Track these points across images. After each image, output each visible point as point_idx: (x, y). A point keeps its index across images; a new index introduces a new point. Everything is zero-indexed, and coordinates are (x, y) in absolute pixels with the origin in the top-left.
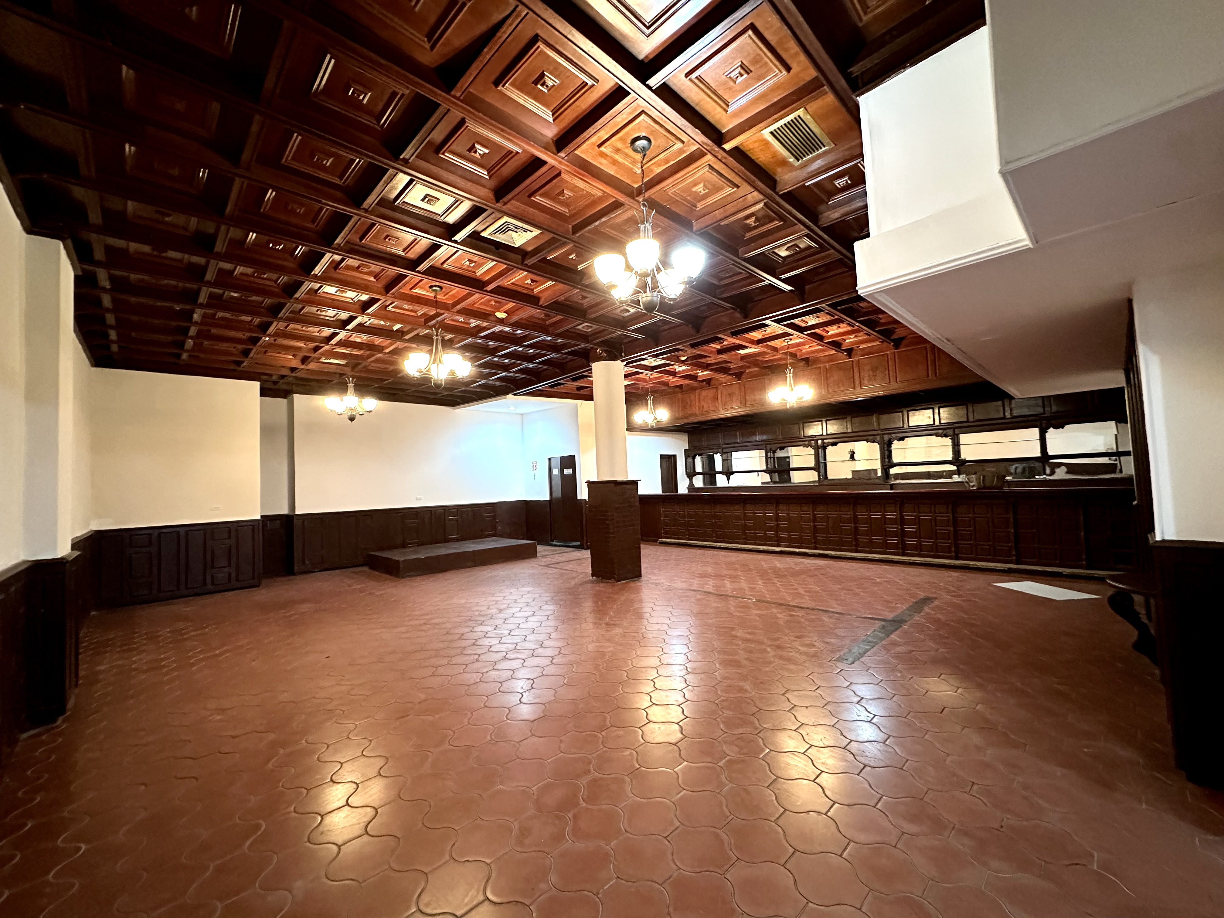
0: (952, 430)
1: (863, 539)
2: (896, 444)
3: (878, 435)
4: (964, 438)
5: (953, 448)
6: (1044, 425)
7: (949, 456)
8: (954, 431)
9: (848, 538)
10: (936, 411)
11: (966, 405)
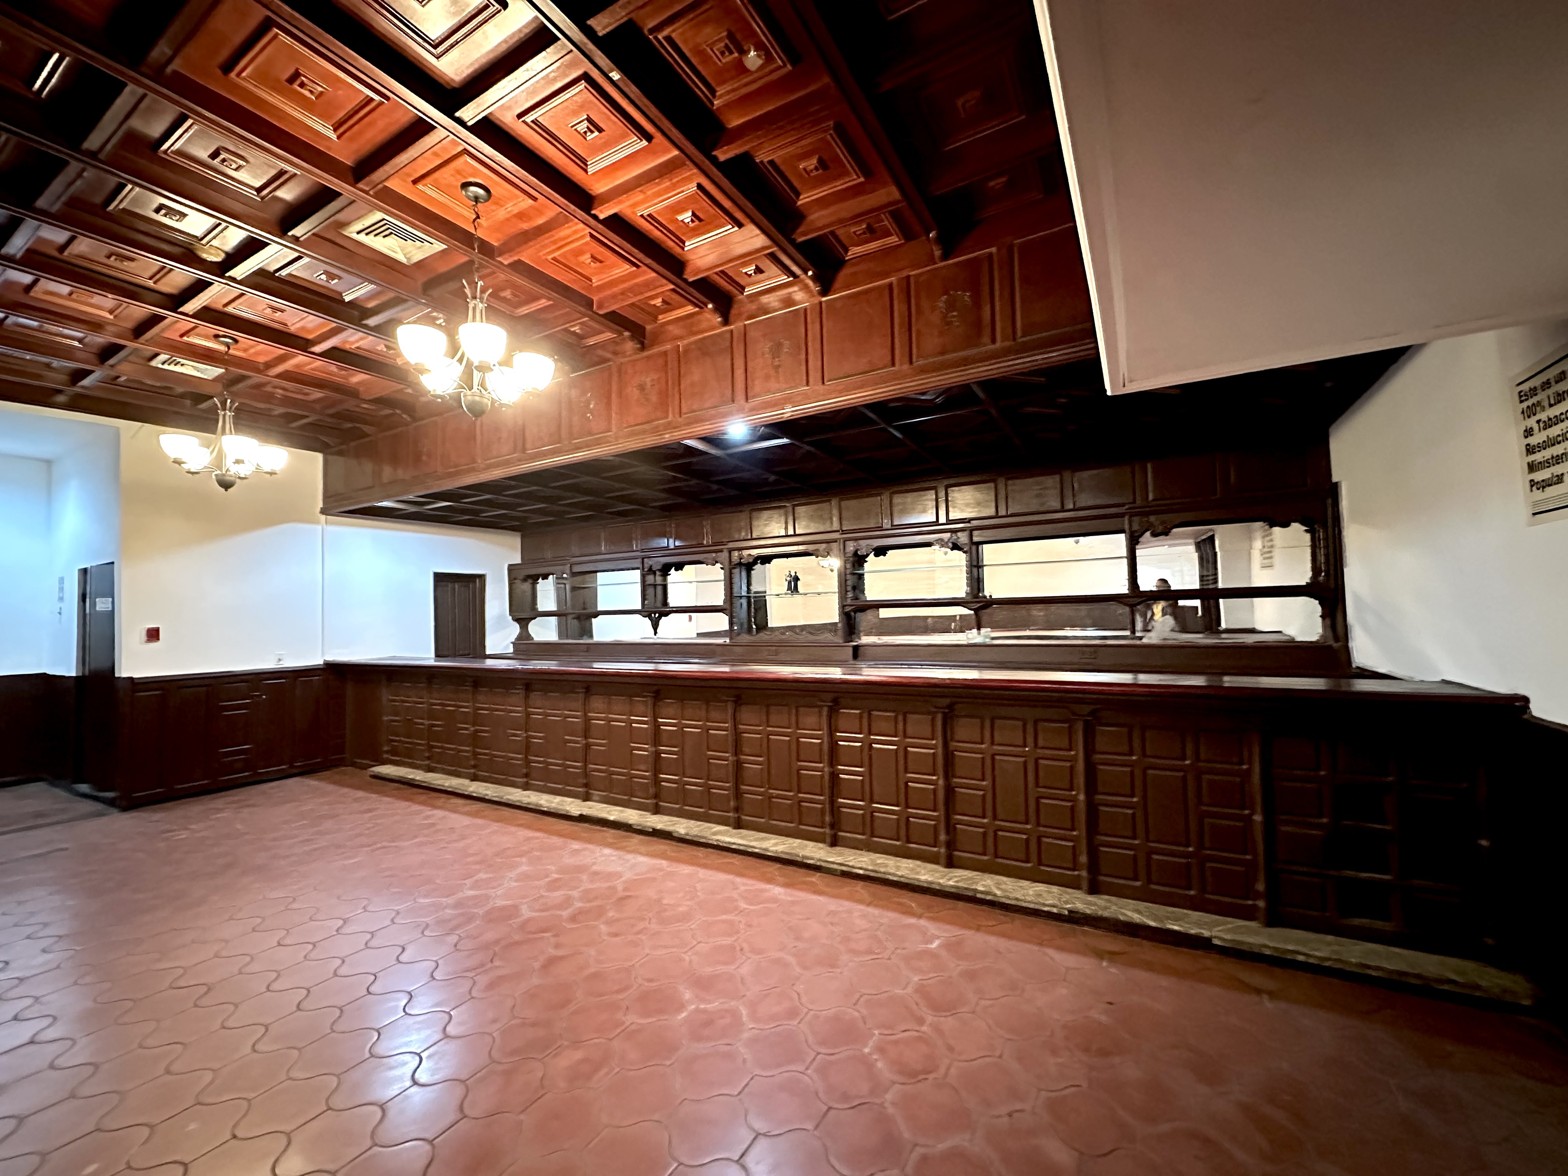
0: (966, 534)
1: (753, 794)
2: (872, 563)
3: (835, 541)
4: (990, 553)
5: (970, 572)
6: (1136, 527)
7: (961, 590)
8: (971, 536)
9: (722, 789)
10: (942, 494)
11: (994, 481)
